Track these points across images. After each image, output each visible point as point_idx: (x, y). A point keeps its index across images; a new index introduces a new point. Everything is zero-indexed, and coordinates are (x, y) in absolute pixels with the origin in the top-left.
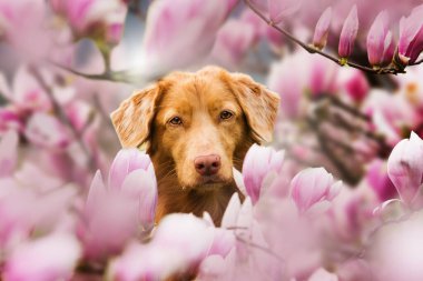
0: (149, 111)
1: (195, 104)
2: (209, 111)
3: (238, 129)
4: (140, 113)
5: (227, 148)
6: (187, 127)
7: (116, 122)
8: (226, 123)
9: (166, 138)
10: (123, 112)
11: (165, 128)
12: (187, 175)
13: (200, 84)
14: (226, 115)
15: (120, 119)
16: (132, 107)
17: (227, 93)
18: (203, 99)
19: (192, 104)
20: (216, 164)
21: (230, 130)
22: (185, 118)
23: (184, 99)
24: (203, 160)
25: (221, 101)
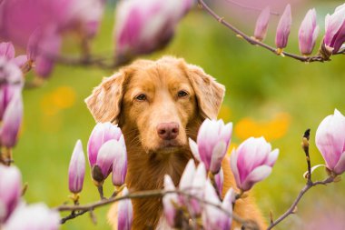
0: (118, 93)
1: (157, 84)
2: (169, 90)
3: (191, 107)
4: (111, 96)
5: (183, 120)
6: (150, 102)
7: (91, 106)
8: (182, 100)
9: (132, 112)
10: (96, 97)
11: (132, 104)
12: (150, 140)
13: (161, 68)
14: (182, 94)
15: (94, 103)
16: (103, 92)
17: (184, 77)
18: (164, 80)
19: (155, 83)
20: (175, 130)
21: (185, 107)
22: (149, 95)
23: (149, 79)
24: (165, 126)
25: (178, 83)
